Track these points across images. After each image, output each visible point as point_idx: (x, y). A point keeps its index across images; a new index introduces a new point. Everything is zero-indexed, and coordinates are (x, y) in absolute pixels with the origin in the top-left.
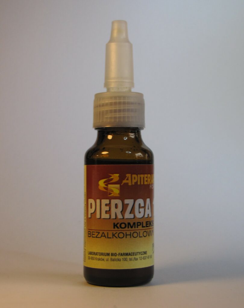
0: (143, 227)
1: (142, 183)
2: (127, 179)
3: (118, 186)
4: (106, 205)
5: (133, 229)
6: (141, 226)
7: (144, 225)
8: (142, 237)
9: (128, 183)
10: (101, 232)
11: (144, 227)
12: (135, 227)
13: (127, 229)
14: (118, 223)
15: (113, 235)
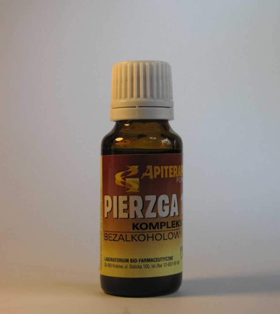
0: (168, 227)
1: (166, 176)
2: (148, 172)
3: (137, 180)
4: (124, 202)
5: (156, 230)
6: (166, 226)
7: (170, 225)
8: (167, 239)
9: (149, 177)
10: (119, 234)
11: (170, 227)
12: (158, 228)
13: (148, 230)
14: (138, 224)
15: (133, 238)
